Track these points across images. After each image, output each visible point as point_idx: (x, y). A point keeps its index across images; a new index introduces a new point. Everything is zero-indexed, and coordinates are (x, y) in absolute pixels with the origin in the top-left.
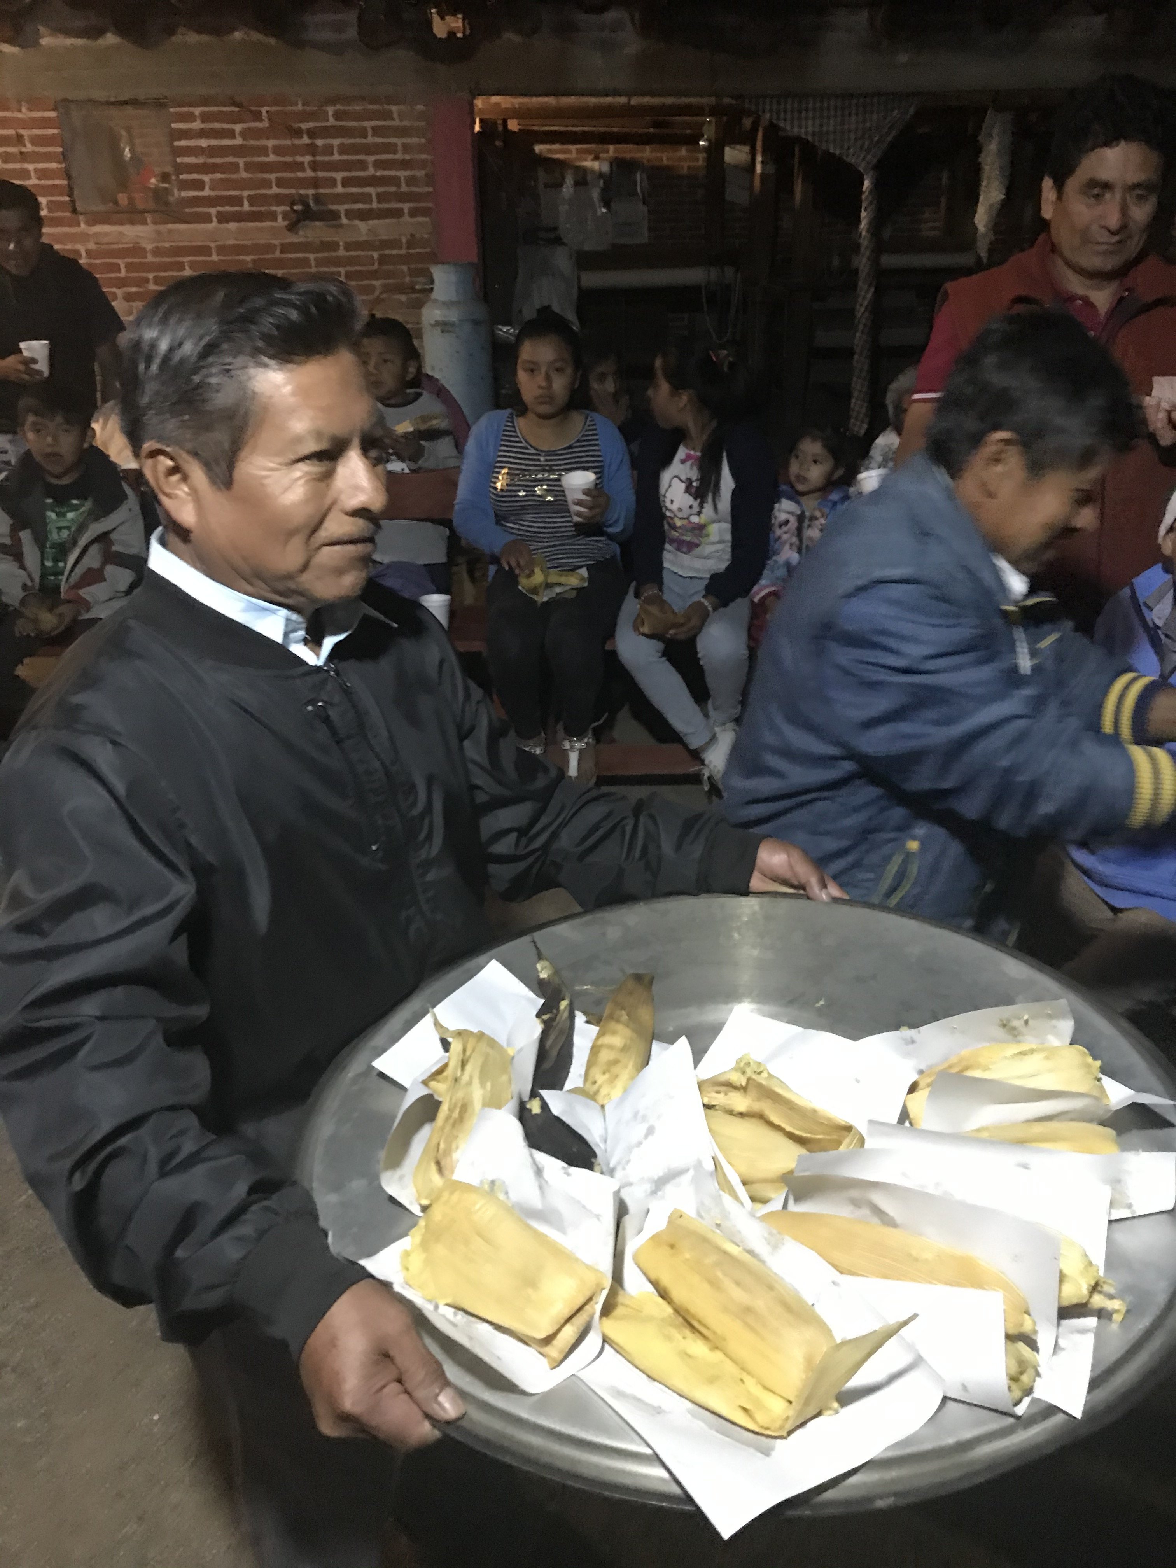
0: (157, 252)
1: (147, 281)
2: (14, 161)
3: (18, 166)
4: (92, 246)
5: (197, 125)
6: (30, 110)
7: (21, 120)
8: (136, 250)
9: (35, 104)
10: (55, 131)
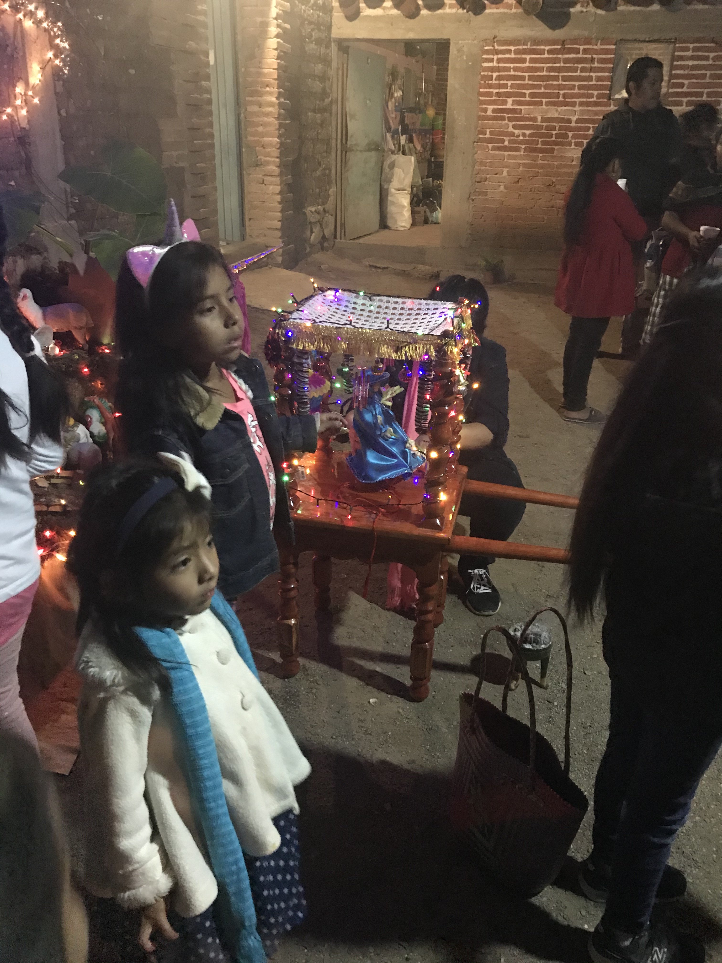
2: (587, 72)
5: (689, 53)
6: (601, 45)
7: (596, 50)
9: (605, 41)
10: (612, 56)
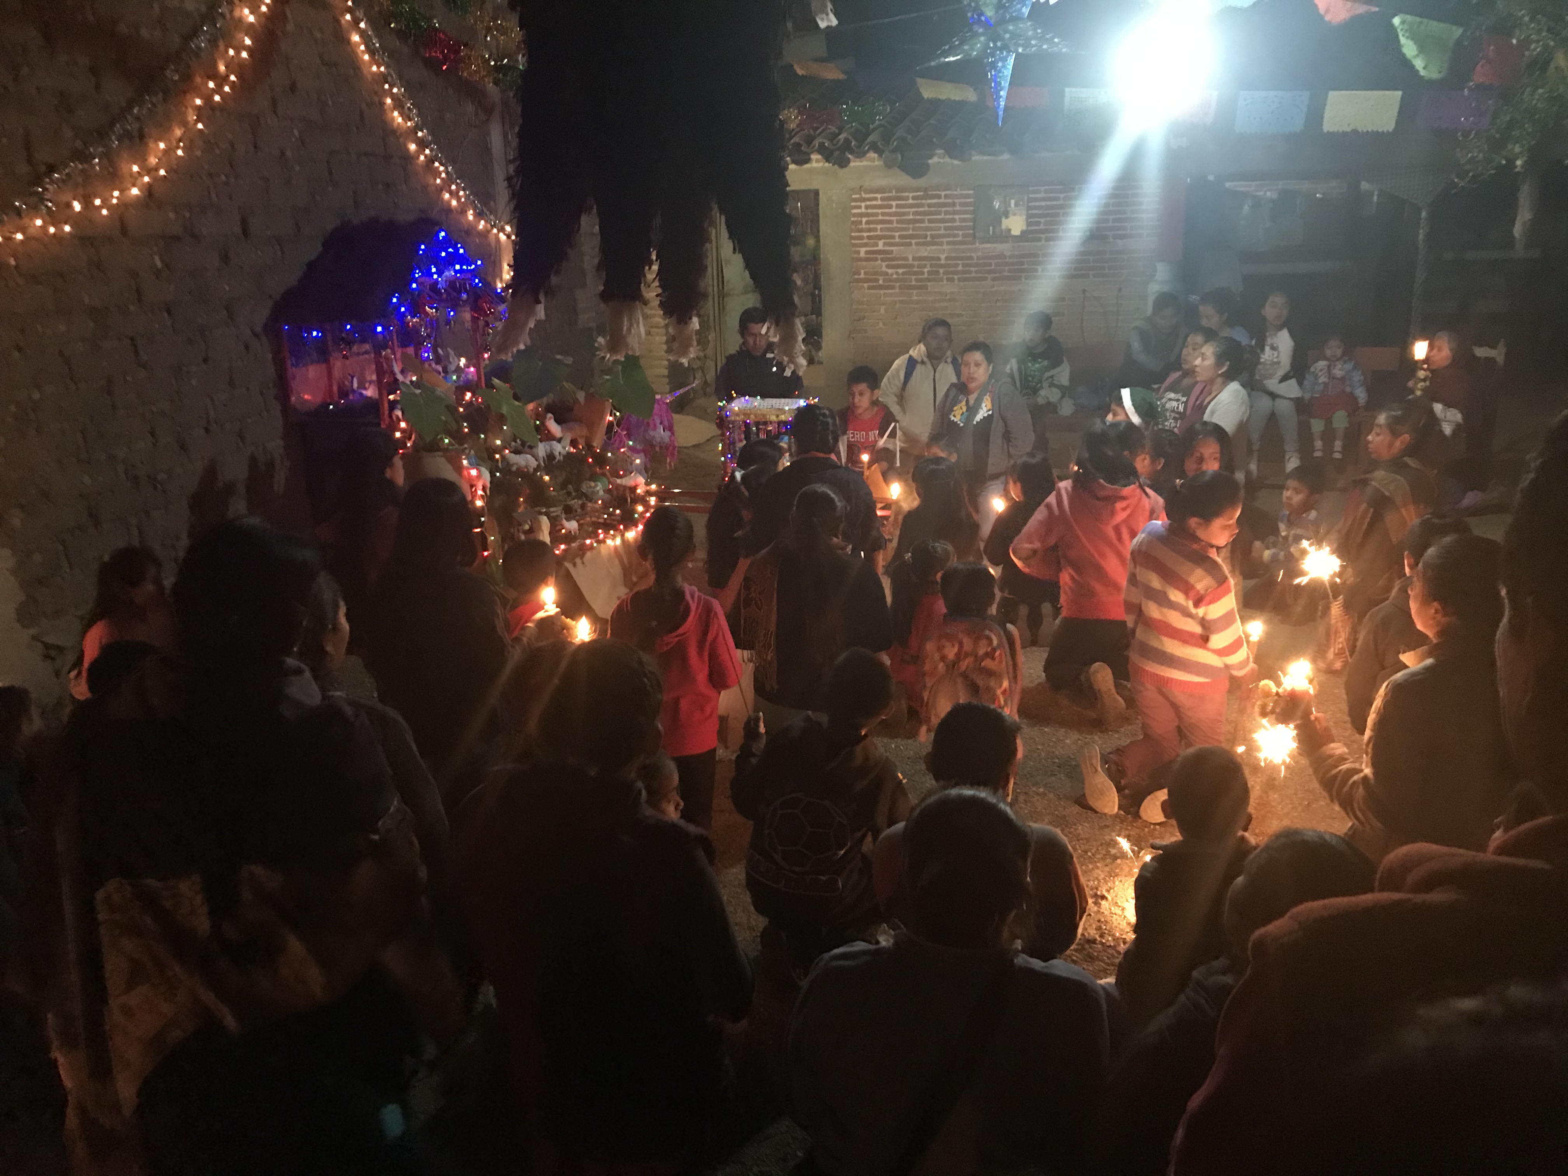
0: (1011, 257)
1: (1004, 270)
2: (950, 214)
3: (951, 217)
4: (980, 254)
5: (1042, 195)
6: (961, 190)
7: (956, 195)
8: (1002, 256)
9: (964, 187)
10: (973, 200)
